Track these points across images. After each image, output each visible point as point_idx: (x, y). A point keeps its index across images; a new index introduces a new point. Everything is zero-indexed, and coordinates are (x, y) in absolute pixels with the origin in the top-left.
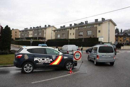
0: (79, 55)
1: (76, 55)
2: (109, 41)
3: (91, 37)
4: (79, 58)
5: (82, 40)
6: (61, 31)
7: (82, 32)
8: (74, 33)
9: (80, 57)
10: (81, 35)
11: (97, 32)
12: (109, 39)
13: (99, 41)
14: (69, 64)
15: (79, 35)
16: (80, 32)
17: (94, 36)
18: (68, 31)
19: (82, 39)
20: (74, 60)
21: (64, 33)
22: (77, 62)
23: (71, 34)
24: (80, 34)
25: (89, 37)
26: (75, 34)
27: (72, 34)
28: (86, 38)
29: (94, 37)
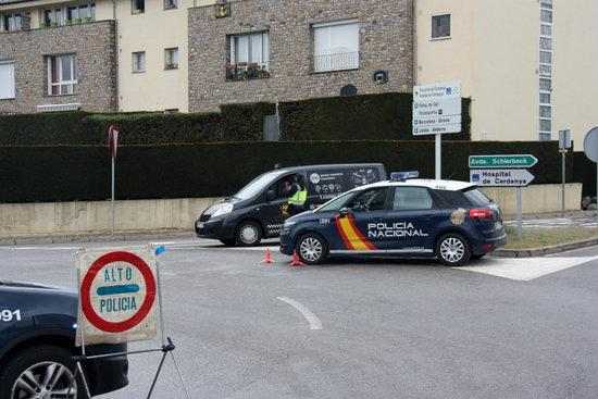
0: (134, 288)
1: (102, 291)
2: (546, 125)
3: (349, 89)
4: (129, 314)
5: (259, 126)
6: (27, 29)
7: (257, 40)
8: (171, 51)
9: (140, 302)
10: (254, 73)
11: (413, 31)
12: (545, 98)
13: (418, 129)
14: (41, 372)
15: (231, 76)
16: (236, 37)
17: (381, 76)
18: (113, 25)
19: (266, 108)
20: (85, 332)
21: (58, 50)
22: (121, 347)
23: (139, 55)
24: (243, 58)
25: (334, 93)
26: (182, 59)
27: (155, 59)
28: (297, 97)
29: (386, 88)
